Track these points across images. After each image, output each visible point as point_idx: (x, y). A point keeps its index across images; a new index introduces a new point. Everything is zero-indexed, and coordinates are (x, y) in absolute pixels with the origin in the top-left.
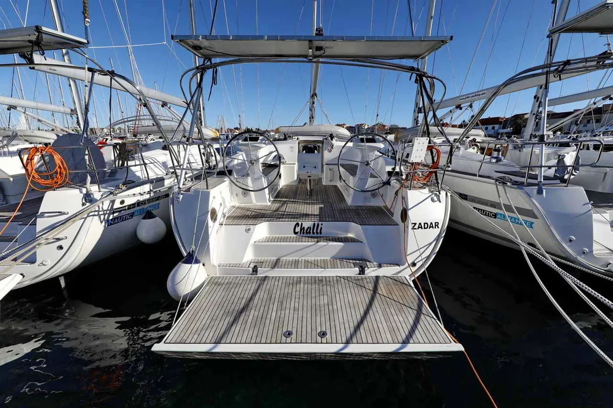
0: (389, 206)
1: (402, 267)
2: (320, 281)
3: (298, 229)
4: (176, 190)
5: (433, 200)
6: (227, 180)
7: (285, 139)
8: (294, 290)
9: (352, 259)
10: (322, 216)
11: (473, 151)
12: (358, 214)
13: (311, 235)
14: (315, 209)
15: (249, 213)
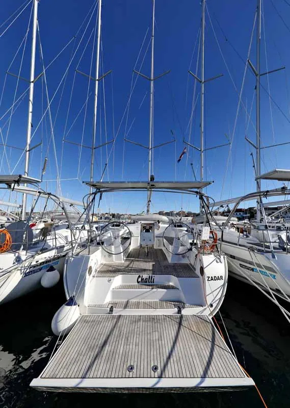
0: (193, 264)
1: (204, 307)
2: (152, 319)
3: (140, 280)
4: (70, 254)
5: (217, 262)
6: (100, 247)
7: (134, 223)
8: (136, 327)
9: (173, 301)
10: (154, 271)
11: (233, 230)
12: (175, 269)
13: (148, 283)
14: (149, 265)
15: (110, 269)
